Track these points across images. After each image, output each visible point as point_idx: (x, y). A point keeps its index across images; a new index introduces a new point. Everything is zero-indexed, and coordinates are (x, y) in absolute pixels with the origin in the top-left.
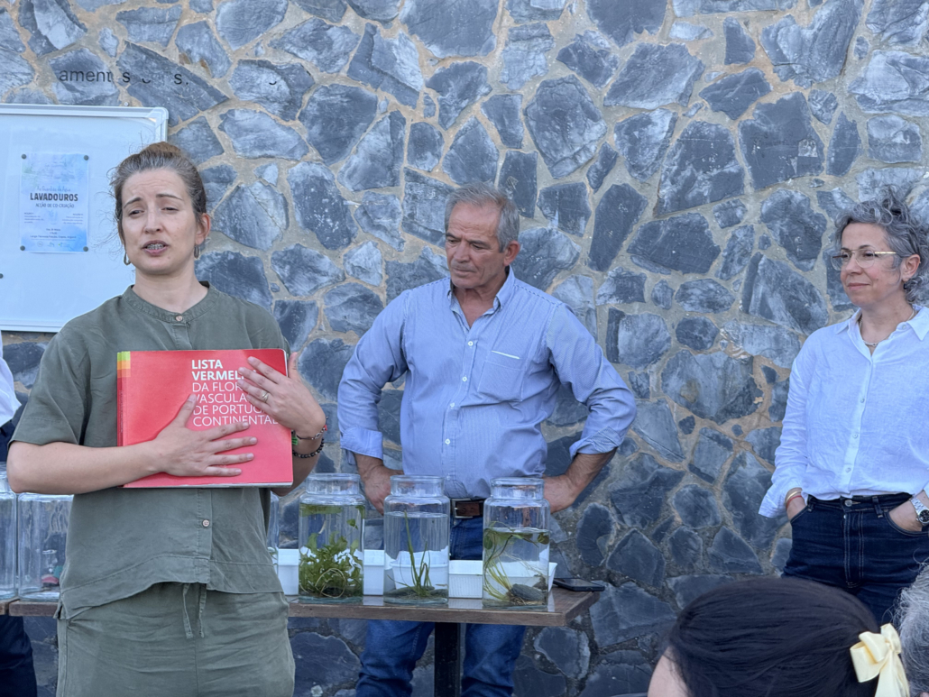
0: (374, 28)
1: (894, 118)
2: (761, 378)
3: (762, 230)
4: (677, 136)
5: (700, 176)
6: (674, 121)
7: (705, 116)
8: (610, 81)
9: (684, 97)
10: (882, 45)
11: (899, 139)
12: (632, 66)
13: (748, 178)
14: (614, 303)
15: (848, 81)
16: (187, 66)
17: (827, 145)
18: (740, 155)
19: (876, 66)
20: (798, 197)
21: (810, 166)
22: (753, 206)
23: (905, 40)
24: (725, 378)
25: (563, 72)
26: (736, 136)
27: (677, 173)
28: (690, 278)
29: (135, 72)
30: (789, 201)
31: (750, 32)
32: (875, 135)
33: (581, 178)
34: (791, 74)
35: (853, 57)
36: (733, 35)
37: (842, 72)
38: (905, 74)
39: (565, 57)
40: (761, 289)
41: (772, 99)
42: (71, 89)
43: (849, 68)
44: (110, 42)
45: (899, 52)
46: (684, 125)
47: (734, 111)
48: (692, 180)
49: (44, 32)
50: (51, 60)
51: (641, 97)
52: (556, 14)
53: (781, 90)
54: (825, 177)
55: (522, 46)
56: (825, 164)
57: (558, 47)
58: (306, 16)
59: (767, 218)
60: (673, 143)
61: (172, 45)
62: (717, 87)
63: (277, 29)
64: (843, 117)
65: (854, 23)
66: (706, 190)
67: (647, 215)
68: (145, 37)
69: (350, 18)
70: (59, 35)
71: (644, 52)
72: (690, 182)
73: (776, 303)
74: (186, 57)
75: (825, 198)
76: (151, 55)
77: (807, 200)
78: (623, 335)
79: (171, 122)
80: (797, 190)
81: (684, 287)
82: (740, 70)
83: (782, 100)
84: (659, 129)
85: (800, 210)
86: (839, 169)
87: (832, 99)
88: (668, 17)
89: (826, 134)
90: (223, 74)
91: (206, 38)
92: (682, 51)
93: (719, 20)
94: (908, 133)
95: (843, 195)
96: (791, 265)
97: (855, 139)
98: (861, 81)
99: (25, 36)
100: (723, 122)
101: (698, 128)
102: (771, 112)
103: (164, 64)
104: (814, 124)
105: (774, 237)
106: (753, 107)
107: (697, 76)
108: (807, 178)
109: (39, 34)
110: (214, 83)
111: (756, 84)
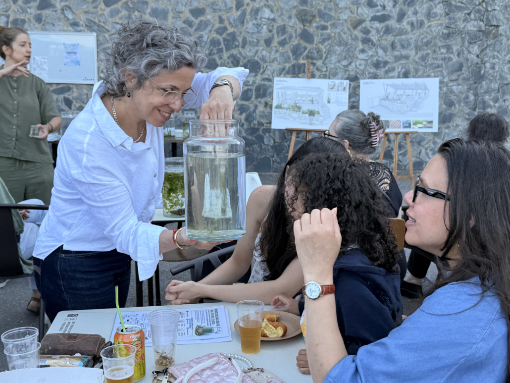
0: (142, 15)
1: (254, 36)
4: (209, 40)
7: (214, 35)
8: (194, 28)
9: (210, 31)
12: (199, 24)
16: (100, 24)
17: (240, 42)
18: (222, 44)
19: (250, 25)
20: (235, 53)
21: (237, 46)
22: (225, 55)
23: (256, 19)
25: (184, 25)
26: (221, 40)
27: (209, 48)
29: (88, 25)
30: (233, 54)
31: (224, 17)
32: (250, 40)
34: (232, 26)
36: (220, 17)
37: (243, 26)
38: (256, 27)
39: (184, 22)
41: (229, 32)
42: (74, 28)
43: (245, 25)
44: (82, 18)
45: (255, 22)
46: (211, 37)
47: (221, 34)
49: (67, 15)
50: (69, 22)
51: (201, 31)
52: (182, 12)
53: (230, 30)
55: (175, 20)
56: (240, 46)
57: (183, 20)
58: (126, 12)
59: (228, 58)
60: (208, 41)
61: (96, 19)
62: (217, 29)
63: (120, 15)
64: (243, 36)
65: (245, 15)
66: (215, 51)
68: (90, 17)
69: (136, 13)
70: (70, 16)
71: (201, 21)
72: (212, 50)
74: (100, 21)
76: (91, 21)
77: (237, 54)
79: (97, 36)
82: (222, 25)
83: (231, 32)
84: (205, 38)
85: (235, 56)
86: (243, 47)
87: (241, 32)
88: (206, 13)
89: (240, 39)
90: (108, 25)
91: (104, 17)
92: (209, 21)
93: (217, 14)
94: (257, 39)
97: (246, 41)
98: (247, 28)
99: (62, 17)
100: (219, 37)
101: (213, 38)
102: (228, 35)
103: (95, 23)
104: (238, 37)
105: (230, 62)
106: (225, 33)
107: (213, 27)
109: (65, 16)
110: (106, 27)
111: (225, 29)
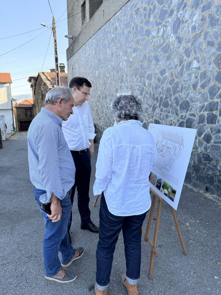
1: (187, 83)
2: (172, 123)
3: (174, 101)
4: (166, 89)
5: (168, 94)
6: (166, 87)
7: (169, 86)
8: (161, 82)
9: (167, 83)
10: (187, 71)
11: (188, 86)
12: (163, 80)
13: (172, 94)
14: (160, 112)
15: (183, 78)
17: (180, 88)
18: (172, 91)
19: (186, 75)
21: (178, 91)
22: (173, 98)
23: (189, 70)
24: (169, 122)
25: (157, 82)
26: (171, 88)
28: (167, 108)
29: (130, 88)
30: (176, 97)
31: (173, 72)
32: (185, 86)
33: (158, 96)
34: (177, 78)
35: (183, 74)
36: (171, 73)
37: (182, 76)
38: (189, 76)
39: (157, 80)
40: (173, 110)
44: (129, 85)
46: (167, 87)
47: (171, 84)
48: (167, 95)
49: (126, 84)
51: (163, 84)
52: (157, 74)
53: (176, 80)
54: (180, 93)
55: (154, 79)
56: (180, 91)
57: (157, 78)
58: (140, 79)
61: (132, 84)
62: (170, 81)
63: (138, 81)
64: (182, 84)
65: (183, 68)
67: (163, 100)
69: (143, 78)
73: (174, 112)
75: (180, 96)
77: (178, 97)
78: (161, 116)
80: (177, 95)
81: (166, 110)
82: (172, 78)
83: (176, 82)
84: (164, 88)
87: (181, 81)
88: (166, 72)
91: (134, 83)
92: (167, 77)
93: (170, 71)
95: (182, 96)
96: (176, 106)
97: (183, 87)
102: (175, 84)
104: (179, 85)
106: (173, 84)
107: (168, 80)
108: (178, 93)
110: (135, 88)
111: (173, 80)
